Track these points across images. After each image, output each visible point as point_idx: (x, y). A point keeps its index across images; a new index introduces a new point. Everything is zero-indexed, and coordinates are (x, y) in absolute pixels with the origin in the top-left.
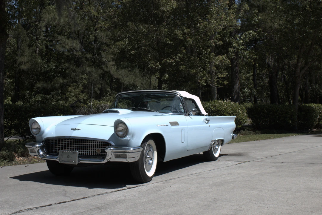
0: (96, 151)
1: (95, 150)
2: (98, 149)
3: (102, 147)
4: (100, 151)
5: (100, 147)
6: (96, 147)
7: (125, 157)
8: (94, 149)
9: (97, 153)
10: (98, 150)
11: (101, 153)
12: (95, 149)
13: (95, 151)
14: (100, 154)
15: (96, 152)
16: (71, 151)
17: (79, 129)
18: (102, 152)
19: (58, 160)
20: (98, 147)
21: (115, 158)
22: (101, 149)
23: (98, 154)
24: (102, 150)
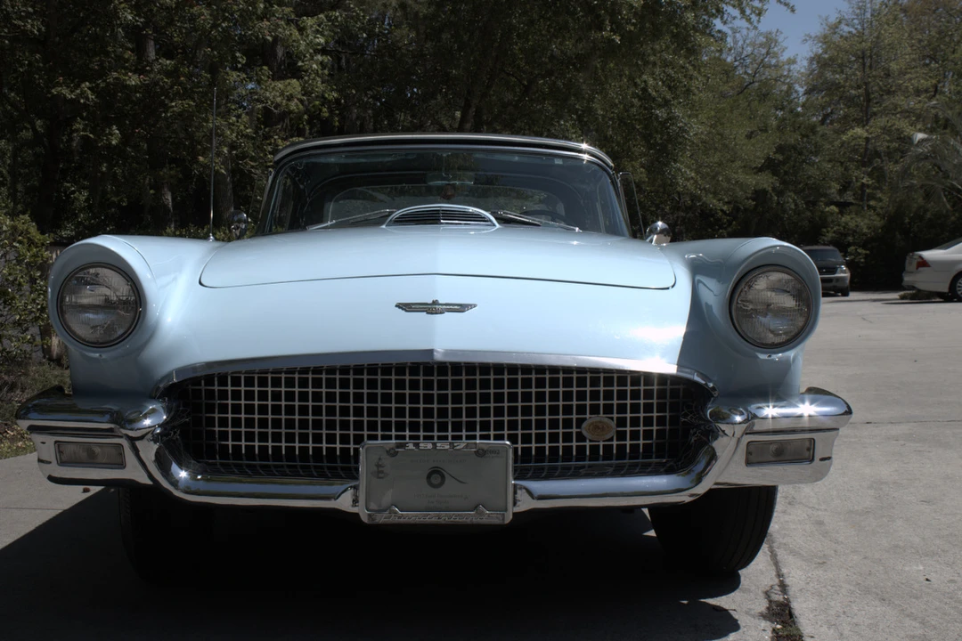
0: (585, 433)
1: (579, 426)
2: (595, 418)
3: (622, 409)
4: (613, 433)
5: (608, 409)
6: (581, 410)
7: (807, 454)
8: (567, 424)
9: (588, 444)
10: (596, 427)
11: (615, 443)
12: (580, 422)
13: (574, 430)
14: (608, 448)
15: (581, 437)
16: (461, 445)
17: (462, 308)
18: (621, 436)
19: (344, 503)
20: (595, 410)
21: (749, 463)
22: (615, 415)
23: (595, 449)
24: (621, 422)
